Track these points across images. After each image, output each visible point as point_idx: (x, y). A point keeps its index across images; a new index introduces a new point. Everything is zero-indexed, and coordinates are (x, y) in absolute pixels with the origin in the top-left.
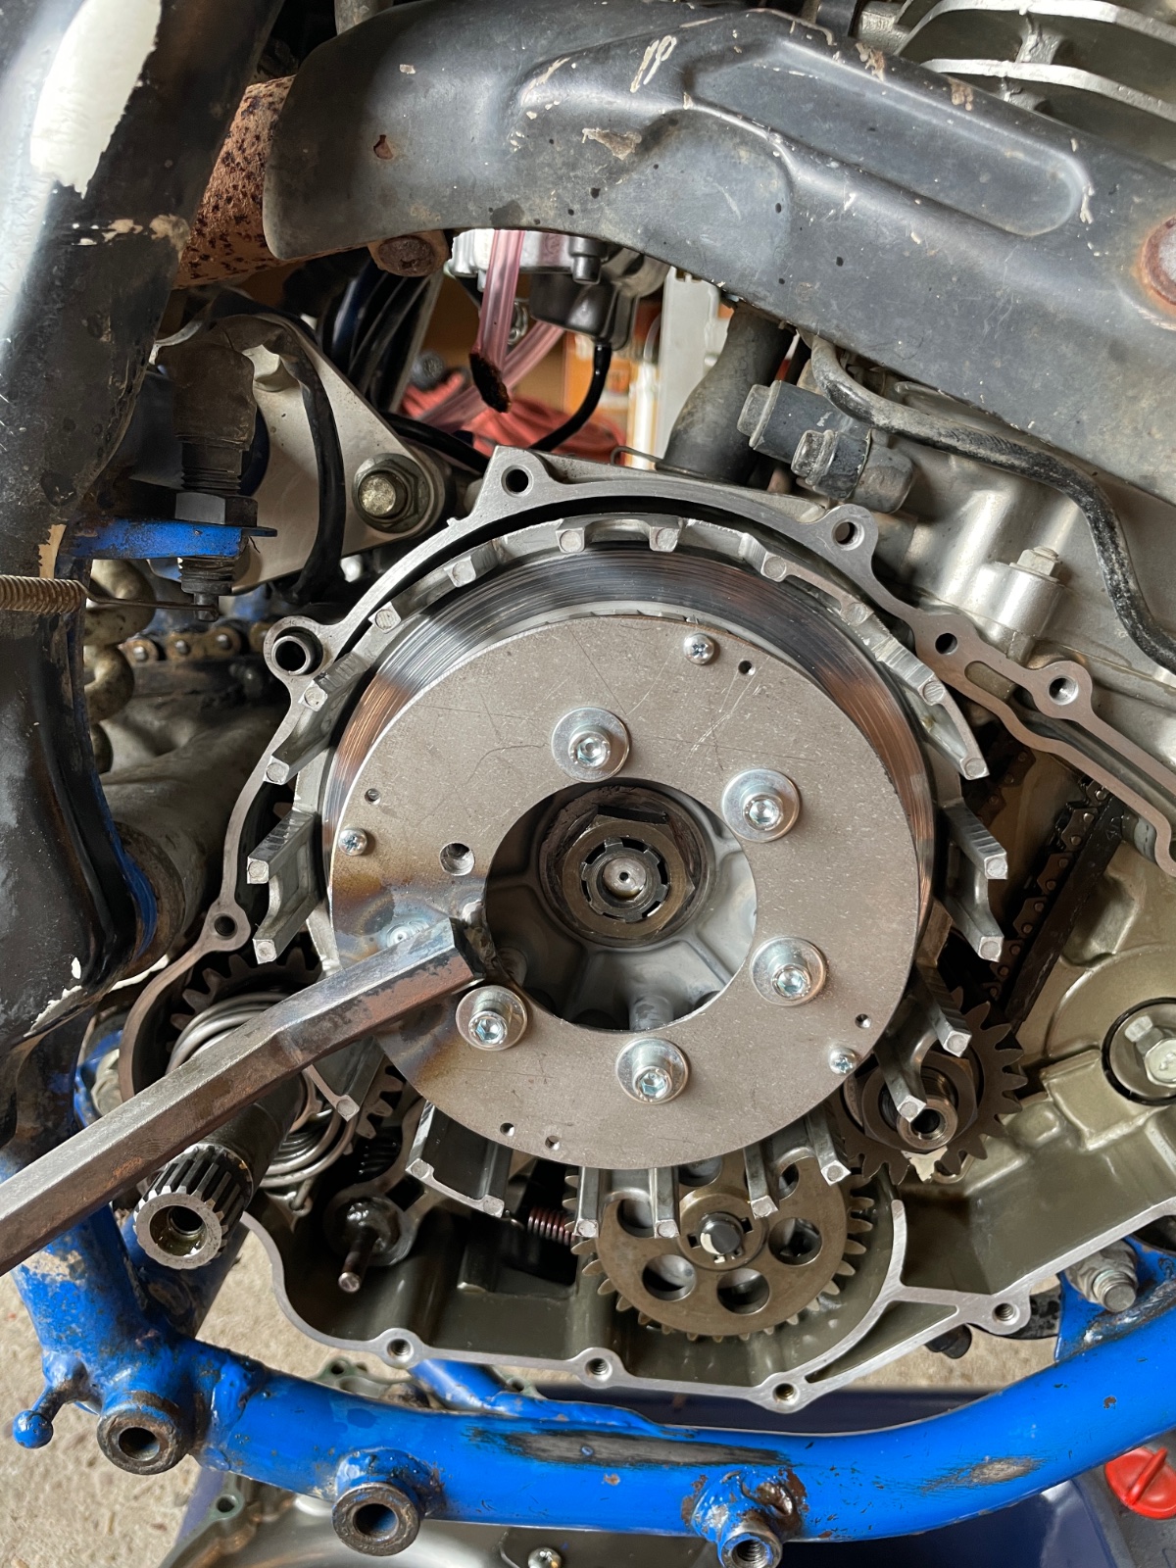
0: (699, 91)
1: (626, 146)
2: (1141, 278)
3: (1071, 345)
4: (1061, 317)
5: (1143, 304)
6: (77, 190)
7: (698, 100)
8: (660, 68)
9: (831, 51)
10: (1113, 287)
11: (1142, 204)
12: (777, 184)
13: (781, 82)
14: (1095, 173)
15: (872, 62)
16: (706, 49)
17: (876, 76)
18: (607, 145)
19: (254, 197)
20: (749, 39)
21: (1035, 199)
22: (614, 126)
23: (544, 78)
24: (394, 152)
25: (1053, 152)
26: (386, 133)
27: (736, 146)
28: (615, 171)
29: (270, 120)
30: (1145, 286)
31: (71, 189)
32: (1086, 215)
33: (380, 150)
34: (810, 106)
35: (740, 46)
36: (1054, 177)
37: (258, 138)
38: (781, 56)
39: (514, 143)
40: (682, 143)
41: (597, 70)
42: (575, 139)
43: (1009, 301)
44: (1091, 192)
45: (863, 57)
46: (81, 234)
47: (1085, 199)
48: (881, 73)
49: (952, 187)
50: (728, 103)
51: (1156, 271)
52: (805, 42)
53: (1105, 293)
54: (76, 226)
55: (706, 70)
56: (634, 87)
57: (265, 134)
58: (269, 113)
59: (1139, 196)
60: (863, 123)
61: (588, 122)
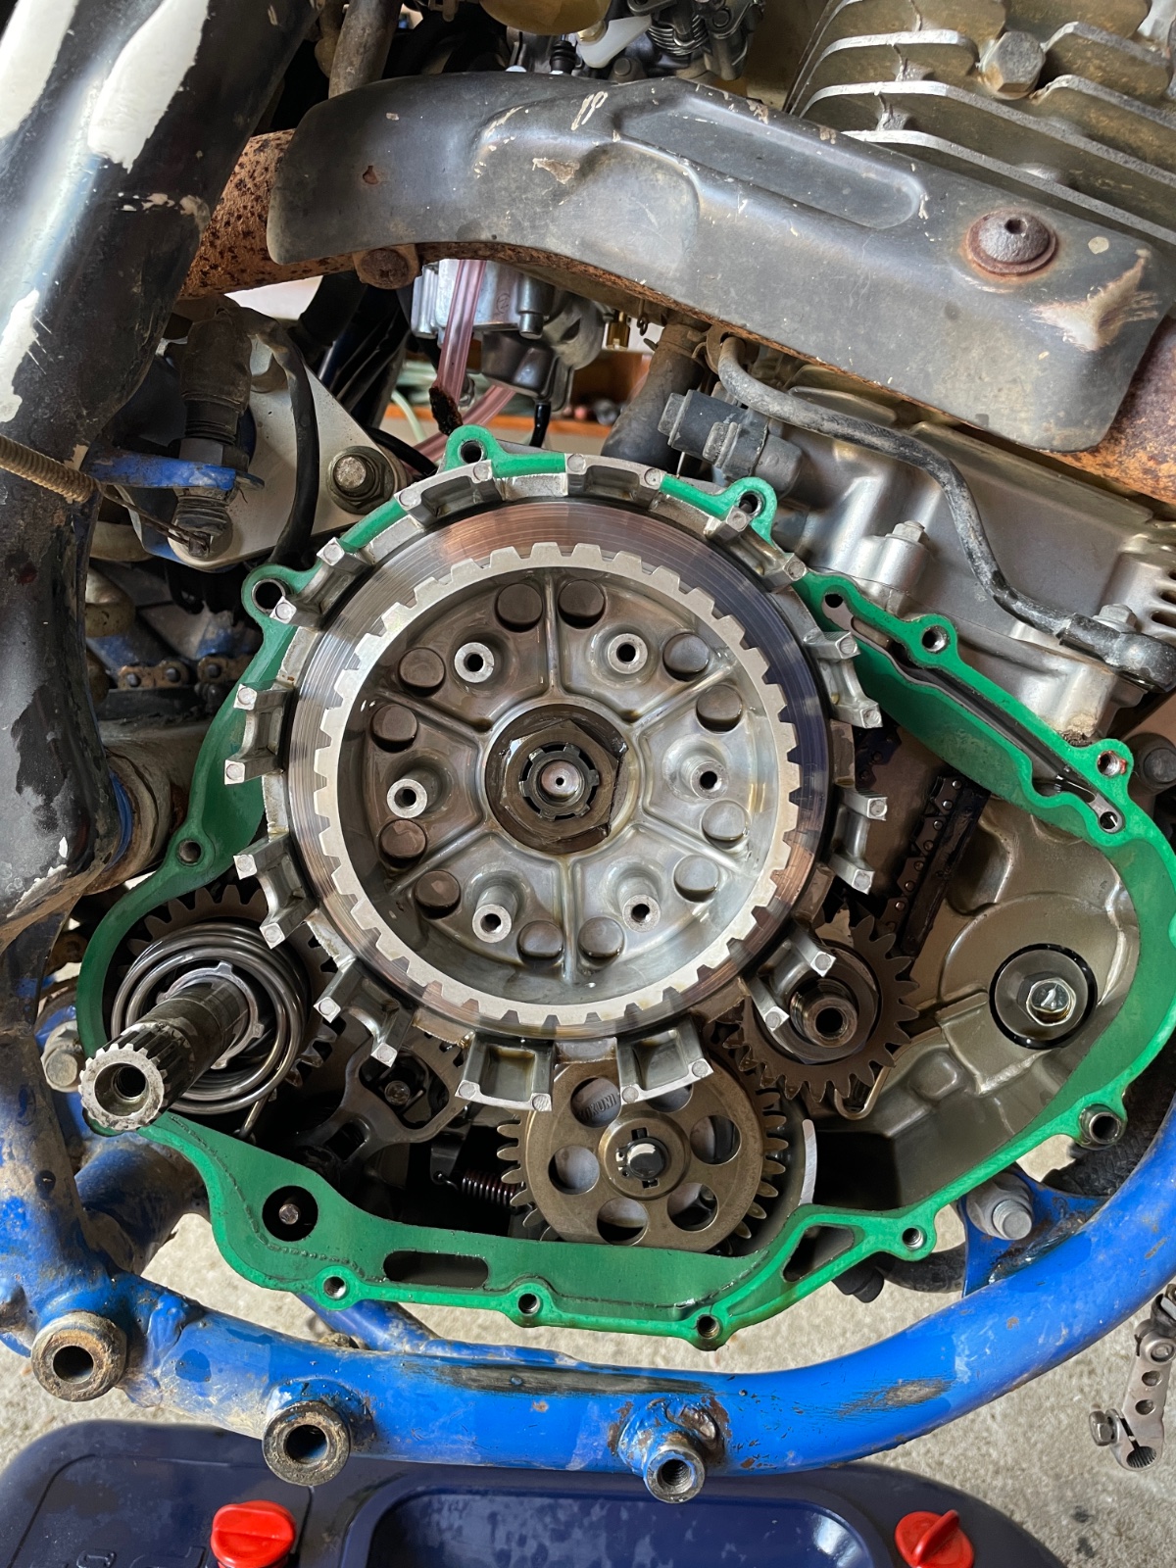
0: (625, 132)
1: (567, 174)
2: (966, 256)
3: (916, 310)
4: (907, 286)
5: (968, 274)
6: (125, 166)
7: (624, 136)
8: (594, 114)
9: (727, 104)
10: (945, 262)
11: (966, 206)
12: (686, 198)
13: (690, 125)
14: (928, 186)
15: (759, 111)
16: (632, 102)
17: (762, 121)
18: (553, 172)
19: (260, 216)
20: (664, 96)
21: (885, 205)
22: (557, 159)
23: (502, 121)
24: (380, 179)
25: (897, 173)
26: (372, 164)
27: (654, 171)
28: (559, 194)
29: (277, 157)
30: (970, 261)
31: (120, 165)
32: (923, 213)
33: (368, 177)
34: (711, 142)
35: (656, 100)
36: (899, 190)
37: (266, 169)
38: (689, 108)
39: (477, 171)
40: (611, 170)
41: (546, 115)
42: (527, 167)
43: (867, 278)
44: (927, 199)
45: (752, 108)
46: (124, 201)
47: (923, 203)
48: (765, 119)
49: (821, 197)
50: (647, 138)
51: (977, 250)
52: (706, 98)
53: (939, 267)
54: (121, 195)
55: (630, 117)
56: (574, 126)
57: (272, 167)
58: (276, 151)
59: (963, 201)
60: (753, 154)
61: (537, 154)
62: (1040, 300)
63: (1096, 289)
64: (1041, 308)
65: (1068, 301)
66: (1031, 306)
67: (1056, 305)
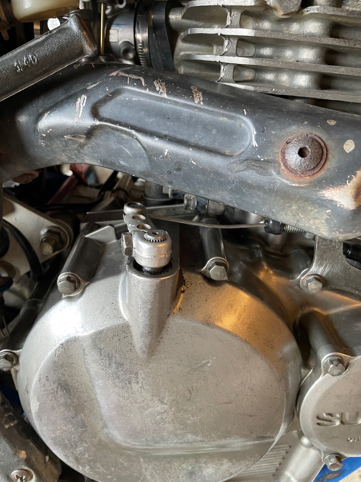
1: (82, 138)
2: (281, 168)
3: (261, 192)
5: (283, 178)
7: (100, 120)
8: (83, 109)
9: (145, 88)
11: (276, 134)
13: (130, 104)
15: (161, 90)
16: (98, 98)
17: (164, 96)
18: (75, 139)
20: (113, 90)
24: (2, 153)
25: (238, 116)
27: (120, 134)
28: (82, 146)
30: (283, 171)
32: (255, 143)
35: (110, 94)
36: (240, 126)
38: (127, 93)
39: (42, 144)
42: (63, 139)
44: (255, 133)
45: (158, 89)
47: (254, 136)
48: (166, 95)
49: (203, 138)
51: (286, 165)
52: (134, 87)
55: (101, 106)
59: (274, 131)
60: (164, 116)
61: (65, 134)
62: (322, 188)
63: (351, 176)
64: (324, 192)
65: (337, 186)
66: (319, 191)
67: (331, 189)
